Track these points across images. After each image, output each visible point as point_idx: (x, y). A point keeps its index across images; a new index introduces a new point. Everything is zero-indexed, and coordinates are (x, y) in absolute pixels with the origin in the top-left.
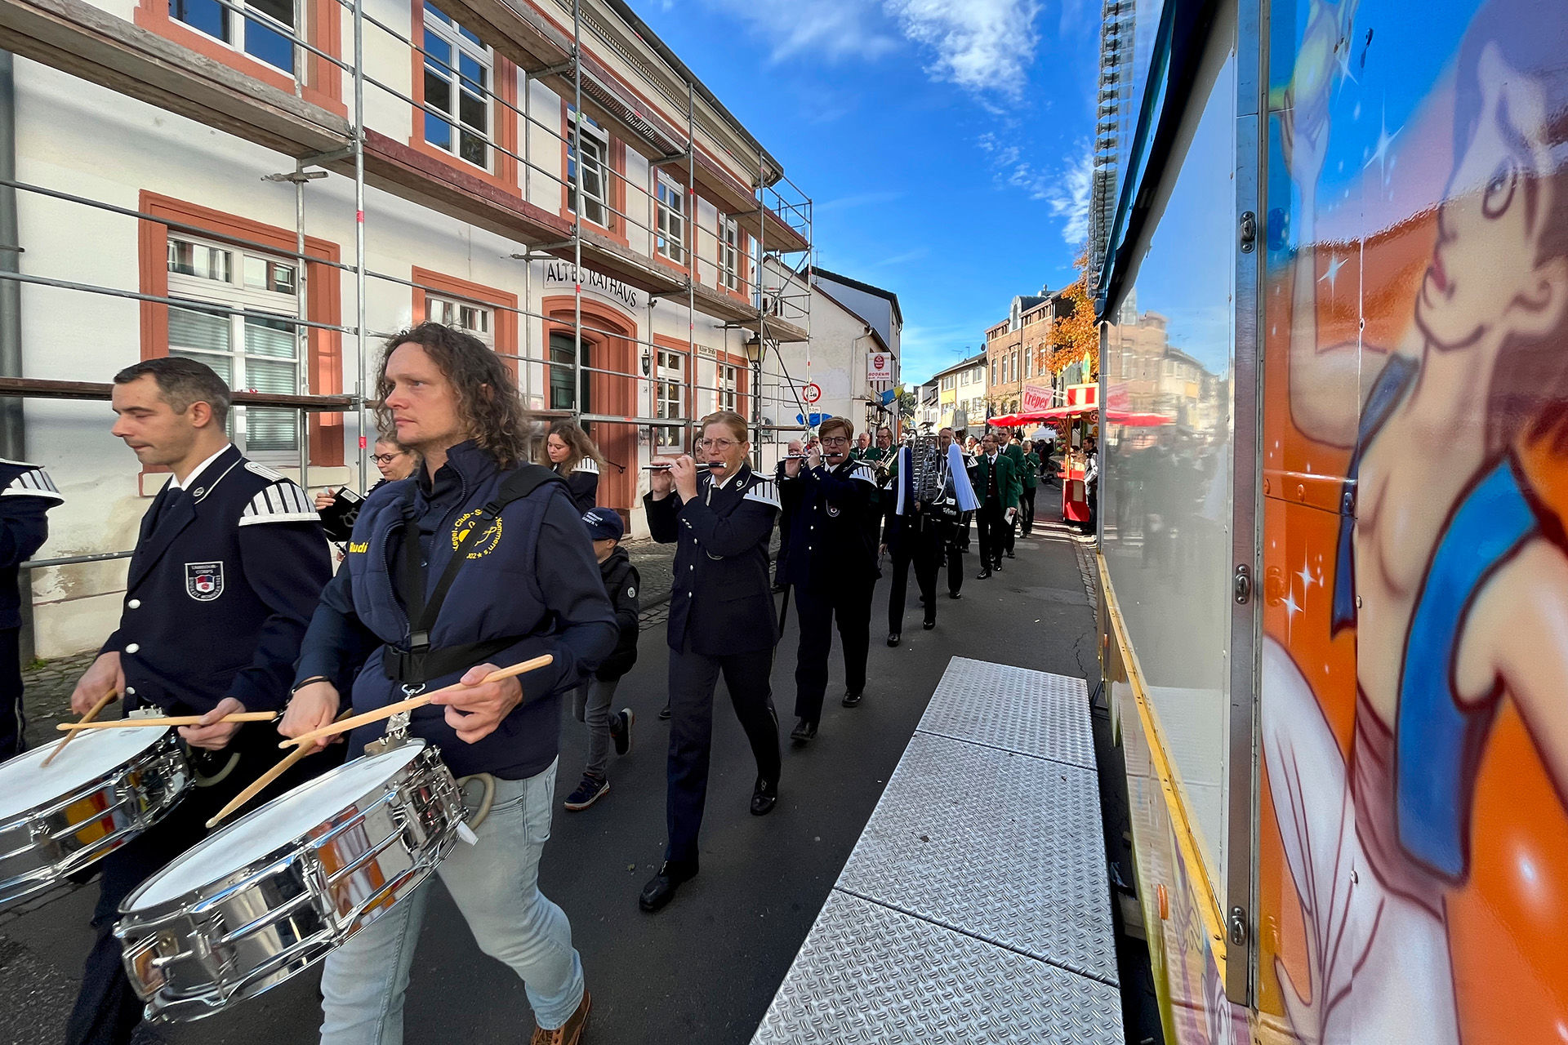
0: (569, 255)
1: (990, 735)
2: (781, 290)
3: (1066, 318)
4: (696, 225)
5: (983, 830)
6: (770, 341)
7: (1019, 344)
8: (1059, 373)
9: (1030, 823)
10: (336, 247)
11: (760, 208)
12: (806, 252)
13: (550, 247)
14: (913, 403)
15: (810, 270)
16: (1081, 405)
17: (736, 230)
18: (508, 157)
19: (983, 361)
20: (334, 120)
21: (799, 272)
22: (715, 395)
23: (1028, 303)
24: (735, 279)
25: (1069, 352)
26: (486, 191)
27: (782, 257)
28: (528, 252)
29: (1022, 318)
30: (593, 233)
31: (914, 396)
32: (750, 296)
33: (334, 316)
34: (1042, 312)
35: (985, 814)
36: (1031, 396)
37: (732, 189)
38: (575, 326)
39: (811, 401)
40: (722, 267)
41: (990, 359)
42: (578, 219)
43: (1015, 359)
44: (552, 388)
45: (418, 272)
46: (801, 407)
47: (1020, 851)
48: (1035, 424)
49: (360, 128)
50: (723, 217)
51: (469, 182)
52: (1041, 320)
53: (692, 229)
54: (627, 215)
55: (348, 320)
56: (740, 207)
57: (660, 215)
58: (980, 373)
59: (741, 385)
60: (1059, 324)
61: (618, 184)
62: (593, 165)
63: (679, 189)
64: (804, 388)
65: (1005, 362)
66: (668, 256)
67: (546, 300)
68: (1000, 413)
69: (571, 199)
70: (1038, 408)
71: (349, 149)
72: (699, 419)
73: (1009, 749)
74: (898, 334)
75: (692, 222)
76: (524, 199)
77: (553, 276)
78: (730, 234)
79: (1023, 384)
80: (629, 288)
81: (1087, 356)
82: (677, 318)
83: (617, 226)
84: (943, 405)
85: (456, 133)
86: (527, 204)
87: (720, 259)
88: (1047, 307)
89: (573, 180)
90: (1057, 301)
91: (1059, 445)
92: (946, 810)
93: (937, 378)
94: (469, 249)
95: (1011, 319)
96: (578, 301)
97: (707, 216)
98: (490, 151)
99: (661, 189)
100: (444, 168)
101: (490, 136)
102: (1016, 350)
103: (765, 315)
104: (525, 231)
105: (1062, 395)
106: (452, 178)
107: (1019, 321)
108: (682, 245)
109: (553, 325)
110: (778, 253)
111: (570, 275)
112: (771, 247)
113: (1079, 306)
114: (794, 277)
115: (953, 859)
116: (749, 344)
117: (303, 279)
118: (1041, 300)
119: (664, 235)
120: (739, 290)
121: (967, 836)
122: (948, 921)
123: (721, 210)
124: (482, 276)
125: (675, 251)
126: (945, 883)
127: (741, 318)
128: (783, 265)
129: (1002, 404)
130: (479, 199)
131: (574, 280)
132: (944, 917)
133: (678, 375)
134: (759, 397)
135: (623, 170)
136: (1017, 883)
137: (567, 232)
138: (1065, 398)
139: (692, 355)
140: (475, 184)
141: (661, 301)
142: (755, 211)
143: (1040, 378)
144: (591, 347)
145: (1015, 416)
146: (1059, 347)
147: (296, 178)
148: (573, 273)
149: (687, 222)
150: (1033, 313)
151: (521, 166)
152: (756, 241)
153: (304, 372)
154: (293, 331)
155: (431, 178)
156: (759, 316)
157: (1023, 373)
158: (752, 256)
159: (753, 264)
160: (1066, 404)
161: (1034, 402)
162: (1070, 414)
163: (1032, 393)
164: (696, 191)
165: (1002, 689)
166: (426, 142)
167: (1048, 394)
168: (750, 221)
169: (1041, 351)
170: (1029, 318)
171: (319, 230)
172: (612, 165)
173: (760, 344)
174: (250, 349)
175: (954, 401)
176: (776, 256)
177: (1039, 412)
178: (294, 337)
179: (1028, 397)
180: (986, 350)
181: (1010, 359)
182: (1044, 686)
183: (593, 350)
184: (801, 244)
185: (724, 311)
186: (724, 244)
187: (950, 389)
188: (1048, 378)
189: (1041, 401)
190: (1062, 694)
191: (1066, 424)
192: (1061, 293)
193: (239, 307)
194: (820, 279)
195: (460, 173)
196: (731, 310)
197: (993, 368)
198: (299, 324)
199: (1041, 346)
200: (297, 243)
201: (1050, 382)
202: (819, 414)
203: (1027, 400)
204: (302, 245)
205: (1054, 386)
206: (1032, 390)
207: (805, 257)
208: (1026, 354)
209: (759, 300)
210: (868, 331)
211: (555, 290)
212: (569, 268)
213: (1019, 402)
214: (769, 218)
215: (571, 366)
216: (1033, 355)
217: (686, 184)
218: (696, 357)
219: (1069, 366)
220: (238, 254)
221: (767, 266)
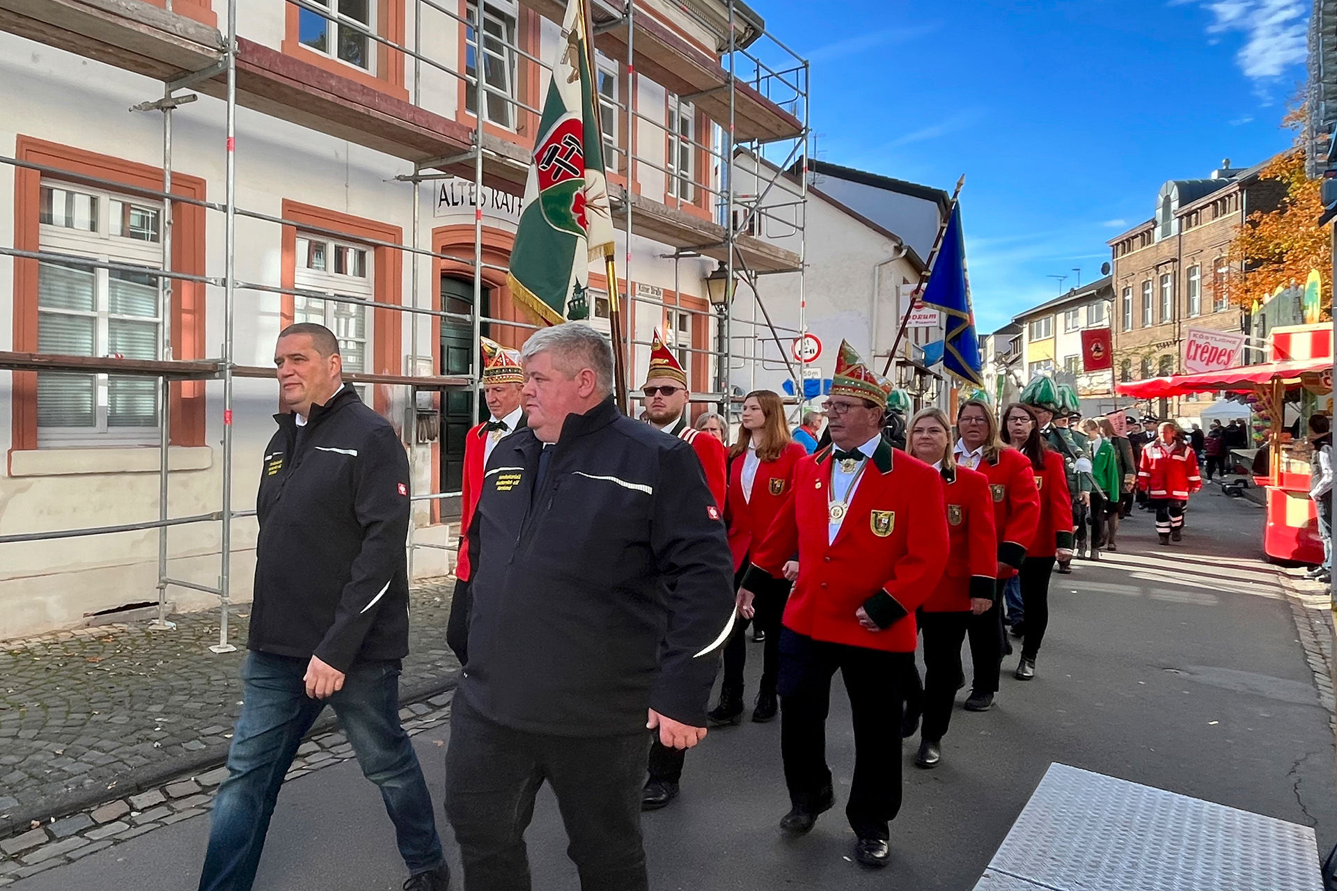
0: (466, 171)
2: (759, 199)
3: (1268, 213)
4: (635, 115)
6: (742, 273)
7: (1174, 260)
8: (1255, 307)
10: (201, 183)
11: (728, 82)
12: (799, 139)
13: (444, 162)
15: (805, 164)
16: (1302, 358)
17: (693, 116)
18: (394, 52)
19: (1105, 291)
20: (205, 32)
21: (786, 169)
23: (1190, 192)
24: (691, 188)
25: (1276, 271)
26: (370, 98)
27: (761, 150)
28: (417, 171)
29: (1181, 218)
32: (712, 209)
33: (198, 264)
34: (1220, 207)
36: (1198, 347)
37: (688, 60)
38: (474, 264)
39: (805, 361)
40: (672, 170)
41: (1118, 286)
42: (480, 123)
43: (1168, 285)
44: (442, 347)
45: (290, 207)
46: (790, 369)
48: (1208, 394)
49: (232, 38)
50: (674, 100)
51: (350, 90)
52: (1219, 218)
53: (629, 120)
55: (213, 269)
56: (698, 83)
58: (1100, 311)
59: (699, 338)
60: (1254, 224)
62: (498, 48)
63: (612, 66)
64: (796, 340)
65: (1148, 292)
67: (436, 232)
68: (1139, 377)
69: (470, 95)
70: (1214, 365)
71: (220, 65)
75: (630, 111)
76: (412, 102)
77: (446, 199)
78: (684, 123)
79: (1183, 326)
81: (1314, 276)
83: (528, 129)
84: (1031, 364)
85: (333, 29)
86: (417, 110)
87: (670, 160)
88: (1229, 196)
89: (471, 71)
90: (1250, 185)
91: (1258, 429)
93: (1019, 321)
94: (346, 172)
95: (1159, 218)
96: (479, 231)
97: (650, 101)
98: (372, 46)
100: (322, 74)
101: (372, 27)
102: (1169, 271)
103: (736, 236)
104: (414, 144)
105: (1263, 344)
106: (331, 86)
107: (1175, 224)
108: (616, 144)
109: (445, 264)
110: (755, 144)
111: (467, 198)
112: (745, 136)
113: (1296, 190)
114: (780, 177)
116: (711, 278)
117: (169, 223)
118: (1217, 185)
120: (697, 201)
123: (671, 90)
124: (361, 206)
127: (701, 242)
128: (763, 162)
129: (1143, 362)
130: (361, 109)
131: (472, 204)
134: (727, 355)
135: (536, 52)
137: (466, 141)
138: (1268, 349)
139: (630, 297)
140: (356, 91)
142: (722, 87)
143: (1216, 317)
144: (492, 292)
145: (1169, 379)
146: (1257, 263)
147: (164, 105)
148: (471, 193)
149: (624, 112)
150: (1202, 208)
151: (409, 61)
152: (721, 129)
153: (165, 333)
154: (155, 285)
155: (307, 89)
156: (727, 238)
157: (1184, 309)
158: (716, 151)
159: (716, 162)
160: (1269, 359)
161: (1206, 355)
162: (1278, 376)
163: (1201, 342)
164: (637, 68)
166: (301, 44)
167: (1234, 342)
168: (714, 102)
169: (1219, 271)
170: (1194, 216)
171: (184, 164)
172: (523, 45)
173: (727, 278)
174: (113, 309)
175: (1052, 357)
176: (752, 149)
177: (1217, 372)
178: (157, 292)
179: (1193, 348)
180: (1111, 273)
181: (1157, 285)
182: (1228, 830)
183: (496, 294)
184: (791, 128)
185: (676, 233)
186: (675, 139)
187: (1043, 338)
188: (1233, 316)
189: (1220, 355)
190: (1263, 846)
191: (1271, 392)
192: (1259, 172)
193: (104, 259)
194: (819, 177)
195: (340, 79)
196: (686, 232)
197: (1124, 301)
198: (164, 276)
199: (1218, 263)
200: (163, 182)
201: (1237, 323)
202: (818, 381)
203: (1192, 353)
204: (168, 184)
205: (1246, 328)
206: (1201, 337)
207: (796, 148)
208: (1189, 276)
209: (725, 214)
210: (900, 251)
211: (449, 217)
212: (467, 188)
213: (1176, 357)
214: (742, 94)
215: (468, 317)
216: (1202, 277)
217: (623, 59)
218: (634, 299)
219: (1276, 293)
220: (104, 198)
221: (738, 163)
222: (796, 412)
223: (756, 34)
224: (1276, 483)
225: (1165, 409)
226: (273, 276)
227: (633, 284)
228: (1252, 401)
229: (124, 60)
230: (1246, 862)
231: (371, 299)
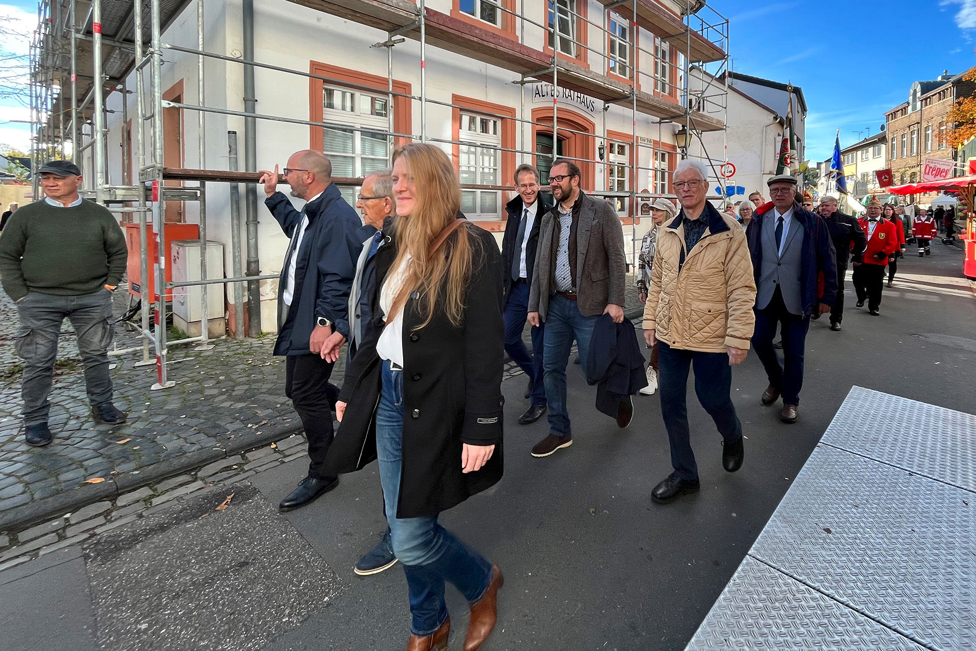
0: (549, 78)
1: (890, 455)
2: (703, 92)
3: (967, 98)
4: (638, 48)
5: (882, 533)
6: (694, 131)
7: (918, 123)
8: (960, 147)
9: (931, 535)
10: (409, 85)
11: (687, 31)
12: (724, 61)
13: (537, 74)
14: (816, 176)
15: (727, 74)
17: (668, 48)
18: (510, 16)
19: (882, 139)
21: (718, 76)
22: (651, 173)
23: (927, 87)
24: (667, 87)
25: (971, 128)
26: (496, 40)
27: (704, 66)
28: (523, 79)
29: (922, 101)
30: (565, 61)
31: (817, 171)
32: (678, 98)
33: (408, 128)
34: (943, 94)
35: (885, 520)
36: (930, 168)
37: (665, 19)
38: (553, 128)
39: (727, 177)
40: (657, 77)
41: (889, 136)
42: (556, 53)
43: (915, 136)
45: (456, 98)
46: (719, 181)
47: (920, 558)
48: (935, 192)
49: (423, 8)
50: (658, 41)
51: (487, 36)
52: (941, 101)
53: (635, 51)
54: (589, 46)
55: (416, 131)
56: (671, 31)
57: (612, 44)
58: (879, 149)
59: (671, 165)
60: (960, 104)
61: (582, 25)
62: (565, 13)
63: (625, 23)
64: (722, 166)
65: (905, 139)
66: (617, 73)
67: (534, 111)
68: (899, 183)
69: (550, 39)
70: (938, 178)
71: (418, 23)
72: (639, 191)
73: (909, 469)
74: (803, 121)
75: (635, 46)
76: (520, 42)
77: (539, 93)
78: (664, 52)
79: (923, 157)
80: (589, 98)
82: (624, 118)
83: (582, 56)
85: (478, 4)
86: (522, 46)
87: (656, 72)
88: (947, 89)
89: (551, 26)
90: (958, 83)
91: (961, 211)
92: (847, 510)
94: (486, 80)
95: (911, 103)
96: (555, 110)
97: (646, 41)
98: (499, 13)
99: (612, 25)
100: (472, 27)
102: (916, 128)
103: (691, 112)
104: (521, 64)
105: (964, 166)
106: (477, 35)
107: (919, 104)
108: (628, 64)
109: (539, 128)
110: (701, 63)
111: (549, 93)
112: (695, 59)
114: (714, 80)
115: (854, 552)
116: (678, 134)
117: (392, 107)
118: (941, 84)
119: (615, 58)
120: (670, 93)
121: (867, 535)
122: (850, 602)
123: (656, 35)
124: (494, 97)
125: (623, 69)
126: (846, 570)
127: (672, 115)
128: (705, 73)
129: (902, 175)
130: (492, 46)
131: (552, 96)
132: (845, 598)
133: (624, 159)
135: (586, 15)
136: (917, 584)
137: (548, 62)
138: (967, 169)
139: (635, 144)
140: (491, 36)
141: (612, 106)
142: (683, 33)
143: (940, 152)
144: (563, 142)
145: (915, 185)
146: (961, 124)
147: (388, 44)
148: (552, 90)
149: (632, 47)
150: (932, 96)
151: (518, 20)
152: (683, 56)
154: (386, 139)
155: (463, 35)
156: (686, 113)
157: (923, 148)
158: (680, 67)
159: (681, 73)
160: (967, 174)
161: (934, 172)
162: (971, 183)
163: (932, 165)
164: (638, 24)
165: (901, 418)
166: (460, 12)
167: (949, 165)
168: (679, 41)
169: (941, 128)
170: (929, 100)
171: (400, 75)
172: (579, 12)
173: (686, 134)
174: (363, 152)
175: (855, 173)
176: (699, 66)
177: (941, 181)
178: (387, 143)
179: (928, 168)
180: (885, 130)
181: (909, 136)
182: (945, 420)
183: (565, 144)
184: (719, 55)
185: (659, 110)
186: (659, 61)
187: (850, 164)
188: (948, 152)
189: (942, 172)
190: (963, 430)
191: (968, 192)
192: (962, 76)
193: (358, 126)
194: (735, 81)
195: (481, 30)
196: (665, 110)
197: (892, 144)
198: (390, 135)
199: (941, 124)
200: (388, 85)
201: (950, 155)
202: (734, 187)
203: (927, 171)
204: (391, 86)
205: (955, 158)
206: (932, 163)
207: (723, 65)
208: (926, 131)
209: (686, 100)
210: (777, 119)
211: (540, 103)
212: (549, 87)
213: (919, 173)
214: (694, 37)
215: (550, 155)
216: (932, 132)
217: (631, 19)
218: (637, 146)
219: (971, 140)
220: (357, 94)
221: (693, 74)
222: (722, 203)
223: (701, 6)
224: (970, 238)
225: (912, 200)
226: (448, 134)
227: (637, 137)
228: (957, 195)
229: (366, 20)
230: (954, 437)
231: (500, 146)
